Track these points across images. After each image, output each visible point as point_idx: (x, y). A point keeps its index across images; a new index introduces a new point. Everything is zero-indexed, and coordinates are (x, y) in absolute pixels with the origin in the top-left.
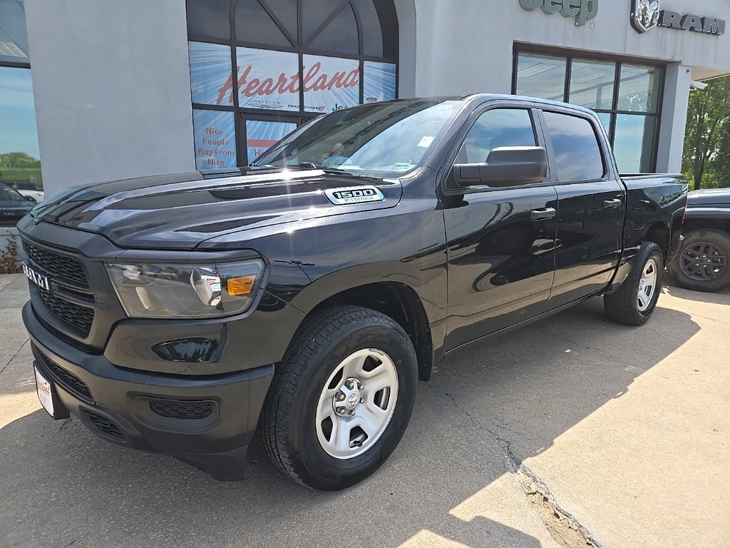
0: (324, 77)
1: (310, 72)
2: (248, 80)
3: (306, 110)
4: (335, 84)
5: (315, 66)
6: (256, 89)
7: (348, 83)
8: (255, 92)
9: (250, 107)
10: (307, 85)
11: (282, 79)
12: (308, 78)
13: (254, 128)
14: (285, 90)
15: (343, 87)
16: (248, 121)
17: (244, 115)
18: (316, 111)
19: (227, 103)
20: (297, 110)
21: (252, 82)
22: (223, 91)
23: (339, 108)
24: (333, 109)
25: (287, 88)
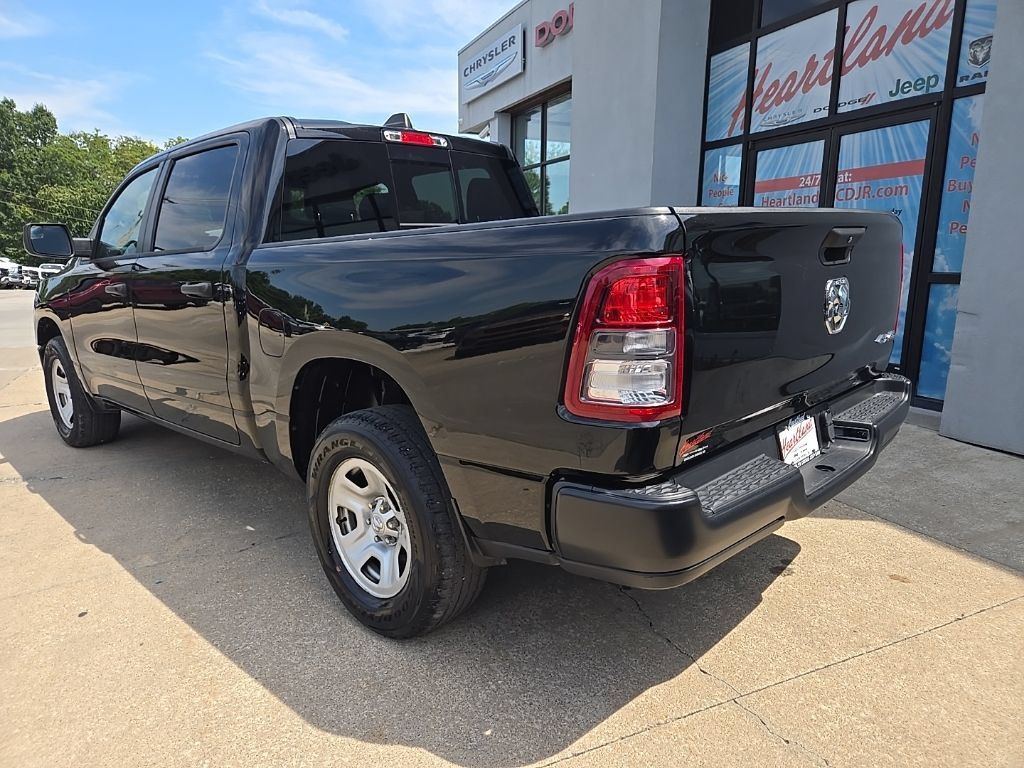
0: (883, 29)
1: (855, 35)
2: (765, 88)
3: (841, 110)
4: (901, 38)
5: (867, 16)
6: (771, 101)
7: (928, 25)
8: (772, 104)
9: (764, 129)
10: (848, 62)
11: (812, 64)
12: (853, 46)
13: (765, 162)
14: (814, 83)
15: (917, 38)
16: (760, 153)
17: (753, 145)
18: (858, 106)
19: (738, 132)
20: (825, 114)
21: (769, 90)
22: (736, 115)
23: (903, 87)
24: (891, 92)
25: (816, 80)
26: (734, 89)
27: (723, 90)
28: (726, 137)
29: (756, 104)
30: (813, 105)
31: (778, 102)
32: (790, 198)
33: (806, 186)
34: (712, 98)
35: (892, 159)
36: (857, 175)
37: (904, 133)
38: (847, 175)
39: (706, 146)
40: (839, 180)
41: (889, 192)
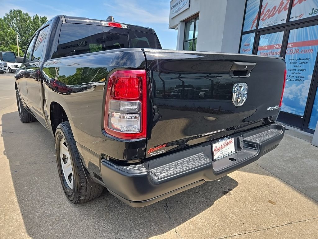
2: (265, 11)
3: (291, 20)
6: (266, 17)
9: (263, 27)
10: (295, 2)
11: (282, 4)
16: (261, 36)
17: (259, 33)
18: (297, 19)
19: (254, 28)
20: (285, 22)
21: (266, 12)
22: (254, 22)
23: (314, 12)
24: (310, 13)
25: (283, 9)
26: (254, 12)
27: (250, 13)
28: (250, 30)
29: (261, 18)
30: (281, 18)
31: (269, 17)
32: (270, 52)
33: (276, 48)
34: (247, 16)
35: (308, 39)
36: (295, 45)
37: (313, 30)
38: (291, 44)
39: (243, 33)
40: (288, 47)
41: (306, 51)
